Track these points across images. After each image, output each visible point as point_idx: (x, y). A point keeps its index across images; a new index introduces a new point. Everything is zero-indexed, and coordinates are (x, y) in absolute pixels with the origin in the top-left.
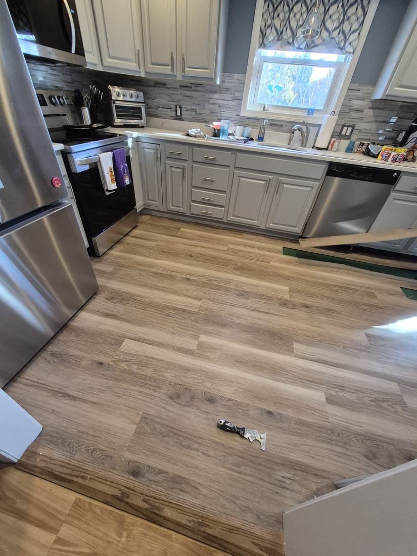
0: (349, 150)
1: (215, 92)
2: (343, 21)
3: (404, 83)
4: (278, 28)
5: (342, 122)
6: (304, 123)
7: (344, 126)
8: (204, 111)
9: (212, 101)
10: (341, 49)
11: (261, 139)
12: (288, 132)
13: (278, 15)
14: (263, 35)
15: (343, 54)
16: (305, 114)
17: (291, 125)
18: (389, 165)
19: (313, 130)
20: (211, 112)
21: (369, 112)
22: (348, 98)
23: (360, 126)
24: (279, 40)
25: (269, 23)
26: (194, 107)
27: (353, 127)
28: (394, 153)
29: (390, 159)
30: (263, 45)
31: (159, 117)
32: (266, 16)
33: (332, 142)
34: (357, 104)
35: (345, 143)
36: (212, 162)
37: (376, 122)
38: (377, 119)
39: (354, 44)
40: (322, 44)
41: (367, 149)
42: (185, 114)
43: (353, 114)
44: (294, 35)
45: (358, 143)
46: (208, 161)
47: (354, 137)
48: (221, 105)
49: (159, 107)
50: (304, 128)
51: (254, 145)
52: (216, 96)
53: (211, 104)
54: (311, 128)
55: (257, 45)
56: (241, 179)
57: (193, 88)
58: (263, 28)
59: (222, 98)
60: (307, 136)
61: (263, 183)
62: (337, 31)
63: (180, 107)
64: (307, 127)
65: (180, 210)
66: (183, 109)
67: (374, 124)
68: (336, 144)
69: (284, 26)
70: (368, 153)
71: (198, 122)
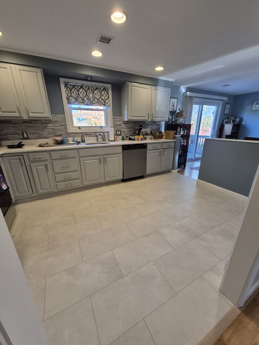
0: (123, 139)
1: (49, 123)
2: (101, 96)
3: (133, 115)
4: (75, 97)
5: (116, 130)
6: (101, 132)
7: (117, 131)
8: (44, 133)
9: (47, 128)
10: (104, 105)
11: (84, 141)
12: (95, 137)
13: (73, 92)
14: (68, 99)
15: (105, 106)
16: (99, 128)
17: (95, 133)
18: (140, 142)
19: (106, 134)
20: (49, 133)
21: (123, 125)
22: (114, 122)
23: (122, 130)
24: (76, 101)
25: (69, 95)
26: (37, 132)
27: (120, 131)
28: (140, 138)
29: (140, 140)
30: (69, 102)
31: (10, 140)
32: (67, 92)
33: (116, 138)
34: (118, 123)
35: (120, 137)
36: (65, 157)
37: (127, 128)
38: (127, 127)
39: (109, 103)
40: (96, 103)
41: (129, 137)
42: (30, 136)
43: (118, 127)
44: (83, 100)
45: (125, 136)
46: (62, 157)
47: (123, 134)
48: (55, 129)
49: (8, 134)
50: (102, 134)
51: (82, 145)
52: (50, 125)
53: (48, 129)
54: (105, 133)
55: (66, 103)
56: (85, 161)
57: (33, 122)
58: (67, 97)
59: (54, 125)
60: (105, 137)
61: (97, 160)
62: (101, 99)
63: (26, 133)
64: (103, 134)
65: (49, 190)
66: (28, 133)
67: (127, 129)
68: (118, 138)
69: (77, 96)
70: (130, 139)
71: (41, 139)
